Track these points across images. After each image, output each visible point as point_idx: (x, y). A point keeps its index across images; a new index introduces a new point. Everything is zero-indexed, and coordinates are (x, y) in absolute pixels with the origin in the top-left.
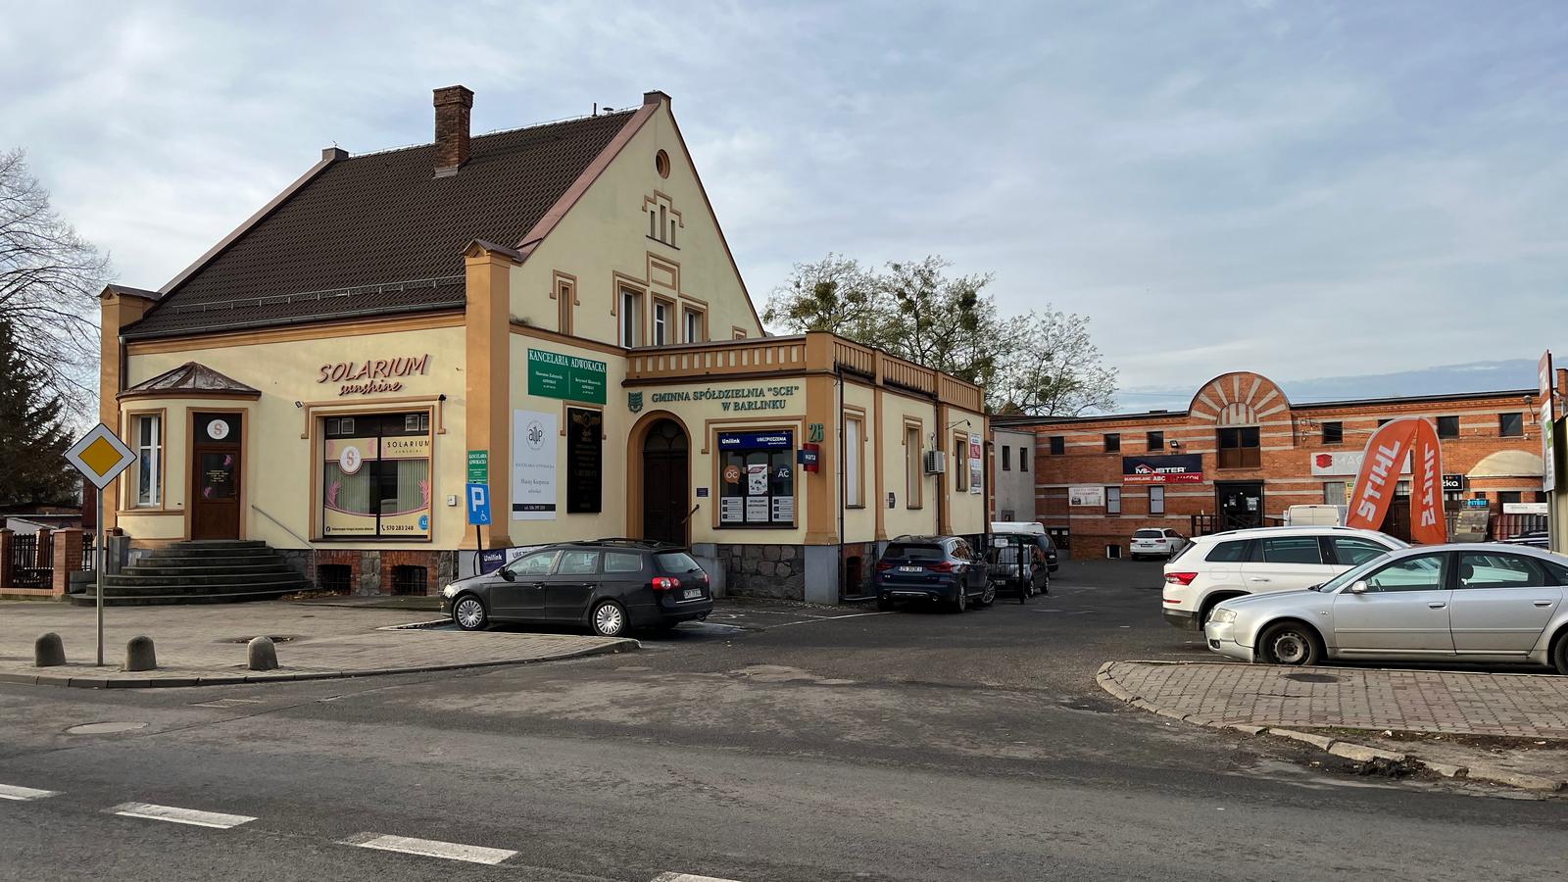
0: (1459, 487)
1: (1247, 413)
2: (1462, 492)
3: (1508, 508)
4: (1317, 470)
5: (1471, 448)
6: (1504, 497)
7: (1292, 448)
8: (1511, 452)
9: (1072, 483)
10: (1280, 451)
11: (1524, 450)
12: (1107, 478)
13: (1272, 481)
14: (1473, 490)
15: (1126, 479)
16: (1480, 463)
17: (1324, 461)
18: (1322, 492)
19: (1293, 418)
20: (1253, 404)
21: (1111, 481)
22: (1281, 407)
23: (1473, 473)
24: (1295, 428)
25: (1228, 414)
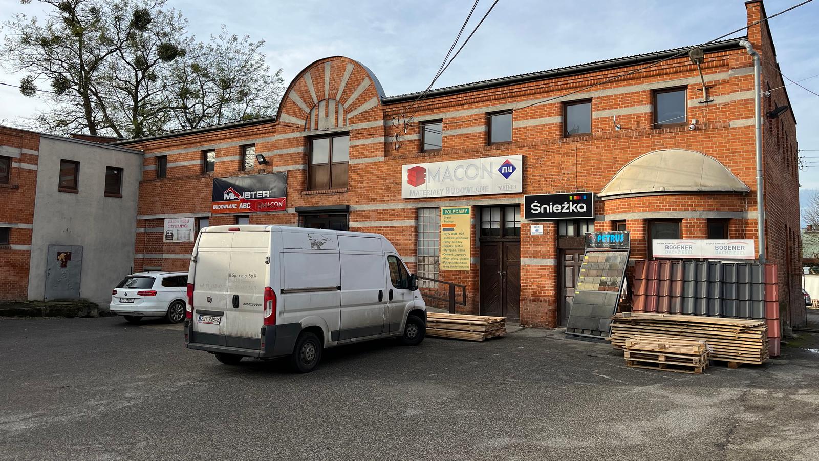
0: (589, 212)
1: (337, 112)
2: (593, 221)
3: (661, 248)
4: (408, 190)
5: (608, 149)
6: (654, 228)
7: (382, 159)
8: (668, 153)
9: (168, 213)
10: (369, 165)
11: (689, 147)
12: (198, 206)
13: (358, 208)
14: (609, 218)
15: (215, 207)
16: (620, 173)
17: (417, 177)
18: (412, 223)
19: (386, 117)
20: (343, 100)
21: (201, 210)
22: (373, 103)
23: (610, 189)
24: (387, 131)
25: (317, 116)
